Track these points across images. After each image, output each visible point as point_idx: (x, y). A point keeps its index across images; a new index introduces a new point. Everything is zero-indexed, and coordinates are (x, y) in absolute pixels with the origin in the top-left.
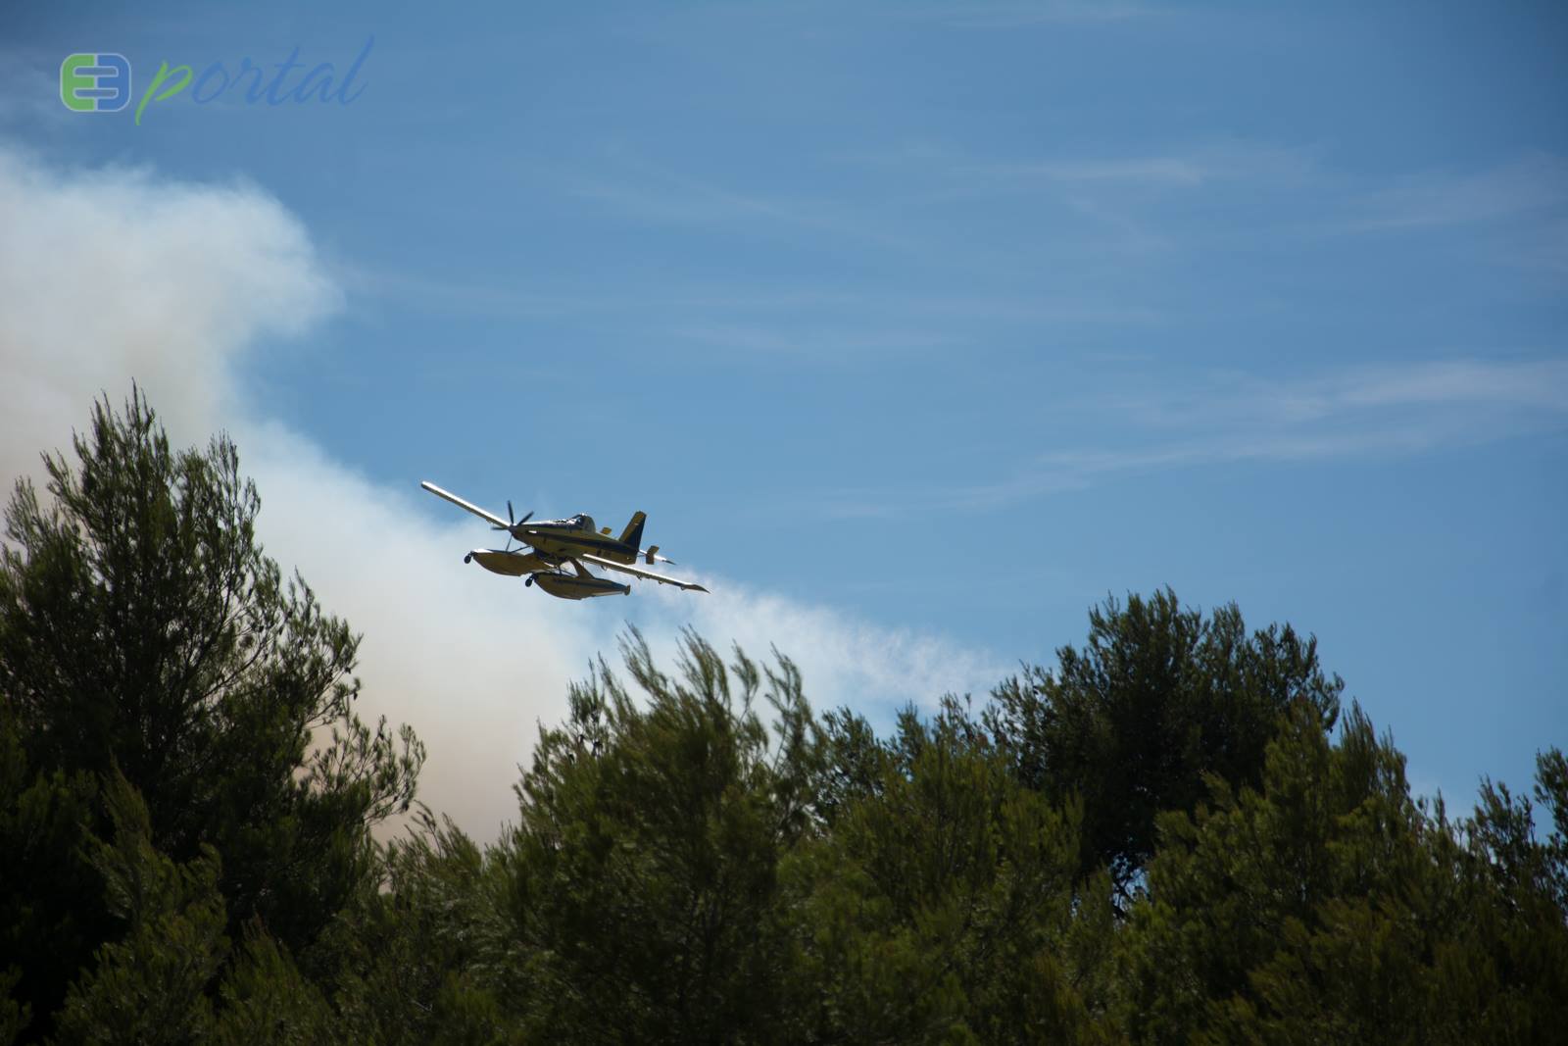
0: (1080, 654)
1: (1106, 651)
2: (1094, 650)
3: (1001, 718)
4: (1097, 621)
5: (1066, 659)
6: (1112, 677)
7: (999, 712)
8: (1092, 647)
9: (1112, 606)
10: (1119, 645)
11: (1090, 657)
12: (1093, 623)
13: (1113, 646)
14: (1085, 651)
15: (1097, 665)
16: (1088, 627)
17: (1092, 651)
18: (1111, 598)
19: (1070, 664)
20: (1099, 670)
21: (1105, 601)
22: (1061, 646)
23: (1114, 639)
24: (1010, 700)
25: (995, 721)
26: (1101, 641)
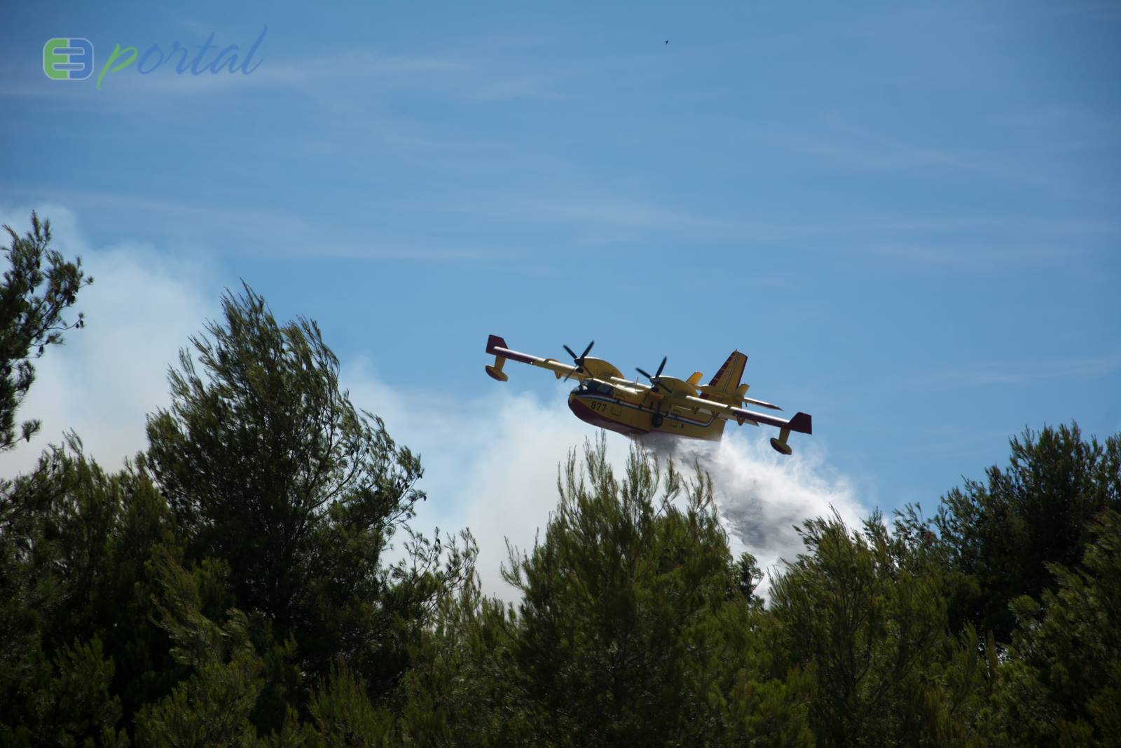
0: (1003, 472)
1: (1024, 469)
2: (1014, 469)
3: (947, 518)
4: (1016, 447)
5: (993, 476)
6: (1029, 489)
7: (946, 513)
8: (1013, 467)
9: (1028, 436)
10: (1033, 464)
11: (1011, 474)
12: (1014, 449)
13: (1030, 466)
14: (1008, 470)
15: (1017, 480)
16: (1009, 452)
17: (1012, 469)
18: (1028, 430)
19: (996, 479)
20: (1018, 484)
21: (1023, 432)
22: (989, 467)
23: (1030, 460)
24: (955, 504)
25: (944, 520)
26: (1020, 462)
